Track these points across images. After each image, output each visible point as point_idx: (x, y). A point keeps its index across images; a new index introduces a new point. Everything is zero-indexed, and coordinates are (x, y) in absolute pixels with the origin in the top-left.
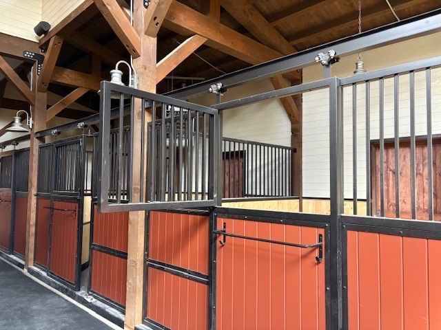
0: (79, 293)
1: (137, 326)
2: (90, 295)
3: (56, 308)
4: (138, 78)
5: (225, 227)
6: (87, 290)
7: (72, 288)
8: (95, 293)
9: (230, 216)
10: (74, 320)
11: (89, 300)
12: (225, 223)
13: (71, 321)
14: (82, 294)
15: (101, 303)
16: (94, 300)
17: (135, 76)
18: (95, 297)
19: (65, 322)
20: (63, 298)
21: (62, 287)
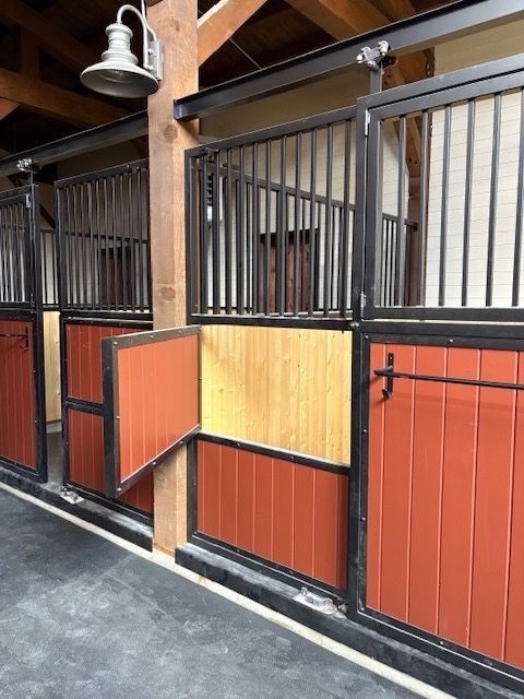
0: (47, 487)
1: (180, 546)
2: (69, 490)
3: (6, 516)
4: (163, 50)
5: (390, 363)
6: (61, 480)
7: (31, 477)
8: (79, 486)
9: (409, 338)
10: (49, 536)
11: (71, 501)
12: (391, 355)
13: (43, 538)
14: (53, 488)
15: (96, 505)
16: (80, 499)
17: (157, 43)
18: (81, 494)
19: (32, 541)
20: (14, 496)
21: (9, 476)
